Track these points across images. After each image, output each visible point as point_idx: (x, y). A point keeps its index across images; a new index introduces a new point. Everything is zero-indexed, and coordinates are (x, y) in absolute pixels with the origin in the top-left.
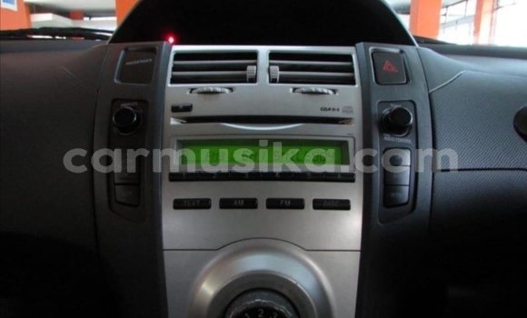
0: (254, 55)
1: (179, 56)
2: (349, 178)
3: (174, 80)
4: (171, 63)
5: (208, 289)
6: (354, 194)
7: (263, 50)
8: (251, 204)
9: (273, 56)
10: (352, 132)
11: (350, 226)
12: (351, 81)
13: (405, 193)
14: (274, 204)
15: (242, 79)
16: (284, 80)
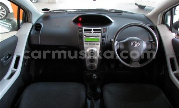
0: (91, 29)
1: (84, 29)
2: (99, 42)
3: (84, 32)
4: (84, 30)
5: (88, 51)
6: (100, 43)
7: (92, 29)
8: (91, 44)
9: (93, 29)
10: (100, 38)
11: (99, 46)
12: (100, 32)
13: (104, 41)
14: (93, 44)
15: (90, 32)
16: (94, 32)
